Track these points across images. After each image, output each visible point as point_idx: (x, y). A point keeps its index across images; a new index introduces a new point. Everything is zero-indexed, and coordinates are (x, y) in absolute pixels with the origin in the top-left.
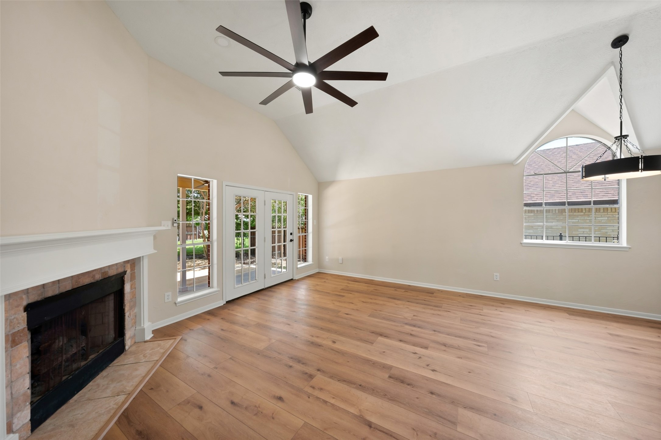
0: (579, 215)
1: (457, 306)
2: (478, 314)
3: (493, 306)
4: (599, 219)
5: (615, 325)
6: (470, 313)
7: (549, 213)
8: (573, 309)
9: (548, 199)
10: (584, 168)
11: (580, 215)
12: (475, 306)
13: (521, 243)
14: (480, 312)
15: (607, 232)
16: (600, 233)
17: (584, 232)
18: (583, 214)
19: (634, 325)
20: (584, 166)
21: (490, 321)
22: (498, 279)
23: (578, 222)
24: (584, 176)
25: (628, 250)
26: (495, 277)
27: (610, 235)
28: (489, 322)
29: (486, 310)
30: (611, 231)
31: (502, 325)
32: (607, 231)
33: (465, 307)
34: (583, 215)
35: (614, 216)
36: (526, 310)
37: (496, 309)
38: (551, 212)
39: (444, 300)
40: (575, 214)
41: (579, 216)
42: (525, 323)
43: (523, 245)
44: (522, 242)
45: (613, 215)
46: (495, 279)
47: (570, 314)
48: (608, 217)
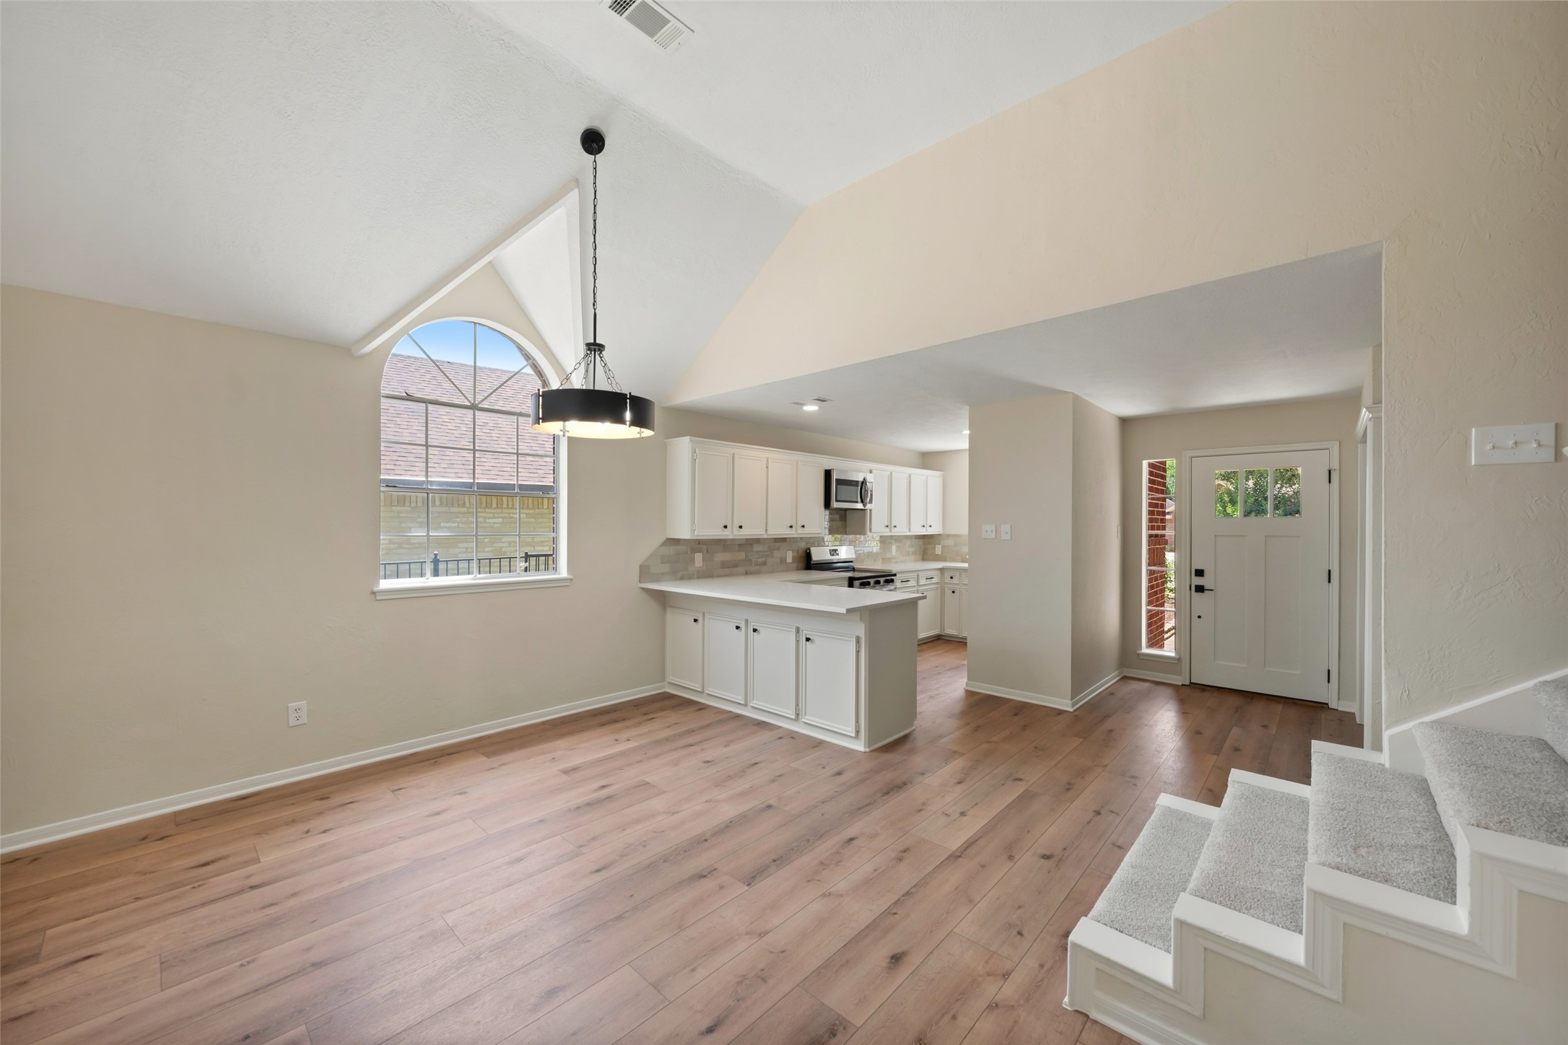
0: (459, 513)
1: (137, 899)
2: (241, 891)
3: (293, 821)
4: (490, 521)
5: (562, 743)
6: (203, 905)
7: (404, 505)
8: (489, 737)
9: (403, 472)
10: (541, 398)
11: (461, 513)
12: (220, 859)
13: (374, 593)
14: (249, 877)
15: (501, 548)
16: (491, 549)
17: (467, 548)
18: (465, 510)
19: (581, 731)
20: (541, 394)
21: (294, 895)
22: (304, 720)
23: (458, 527)
24: (541, 416)
25: (568, 584)
26: (292, 716)
27: (505, 553)
28: (292, 902)
29: (272, 855)
30: (507, 545)
31: (340, 886)
32: (502, 545)
33: (175, 886)
34: (465, 513)
35: (511, 515)
36: (393, 791)
37: (306, 829)
38: (408, 505)
39: (52, 900)
40: (452, 510)
41: (460, 515)
42: (402, 838)
43: (378, 598)
44: (375, 589)
45: (510, 513)
46: (292, 722)
47: (488, 755)
48: (503, 518)
